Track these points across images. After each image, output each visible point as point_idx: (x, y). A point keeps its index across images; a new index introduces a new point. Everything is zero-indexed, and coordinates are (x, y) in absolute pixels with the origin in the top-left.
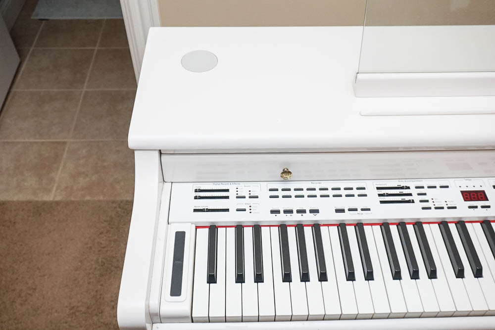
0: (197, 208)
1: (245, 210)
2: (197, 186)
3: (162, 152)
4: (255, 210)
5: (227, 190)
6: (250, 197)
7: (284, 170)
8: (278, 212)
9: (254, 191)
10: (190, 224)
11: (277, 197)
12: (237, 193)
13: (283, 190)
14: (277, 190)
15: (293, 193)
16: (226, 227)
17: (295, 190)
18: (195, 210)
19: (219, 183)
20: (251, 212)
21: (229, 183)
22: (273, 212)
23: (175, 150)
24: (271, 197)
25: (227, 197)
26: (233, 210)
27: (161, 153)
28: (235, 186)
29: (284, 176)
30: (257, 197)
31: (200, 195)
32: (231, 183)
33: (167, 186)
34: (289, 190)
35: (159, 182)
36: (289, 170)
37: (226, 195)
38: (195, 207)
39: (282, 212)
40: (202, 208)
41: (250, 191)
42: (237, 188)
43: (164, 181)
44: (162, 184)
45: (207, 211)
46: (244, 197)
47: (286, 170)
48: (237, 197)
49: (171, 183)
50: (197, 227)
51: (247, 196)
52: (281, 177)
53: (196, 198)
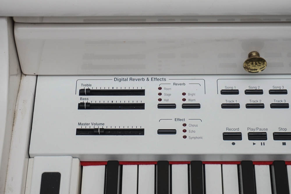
0: (84, 127)
1: (173, 132)
2: (85, 82)
3: (16, 20)
4: (194, 132)
5: (141, 92)
6: (185, 106)
7: (250, 55)
8: (237, 136)
9: (193, 95)
10: (71, 157)
11: (237, 106)
12: (160, 97)
13: (248, 92)
14: (236, 92)
15: (267, 99)
16: (138, 163)
17: (272, 92)
18: (80, 132)
19: (125, 77)
20: (185, 137)
21: (145, 78)
22: (227, 136)
23: (42, 18)
24: (224, 106)
25: (141, 106)
26: (151, 132)
27: (13, 22)
28: (157, 84)
29: (251, 67)
30: (197, 106)
31: (89, 102)
32: (150, 78)
33: (28, 82)
34: (260, 92)
35: (10, 75)
36: (262, 56)
37: (139, 102)
38: (79, 124)
39: (245, 136)
40: (92, 127)
41: (184, 94)
42: (160, 88)
43: (22, 72)
44: (17, 78)
45: (101, 134)
46: (173, 106)
47: (254, 54)
48: (160, 106)
49: (35, 77)
50: (83, 164)
51: (179, 104)
52: (245, 68)
53: (81, 106)
